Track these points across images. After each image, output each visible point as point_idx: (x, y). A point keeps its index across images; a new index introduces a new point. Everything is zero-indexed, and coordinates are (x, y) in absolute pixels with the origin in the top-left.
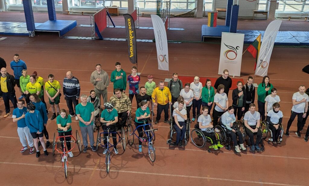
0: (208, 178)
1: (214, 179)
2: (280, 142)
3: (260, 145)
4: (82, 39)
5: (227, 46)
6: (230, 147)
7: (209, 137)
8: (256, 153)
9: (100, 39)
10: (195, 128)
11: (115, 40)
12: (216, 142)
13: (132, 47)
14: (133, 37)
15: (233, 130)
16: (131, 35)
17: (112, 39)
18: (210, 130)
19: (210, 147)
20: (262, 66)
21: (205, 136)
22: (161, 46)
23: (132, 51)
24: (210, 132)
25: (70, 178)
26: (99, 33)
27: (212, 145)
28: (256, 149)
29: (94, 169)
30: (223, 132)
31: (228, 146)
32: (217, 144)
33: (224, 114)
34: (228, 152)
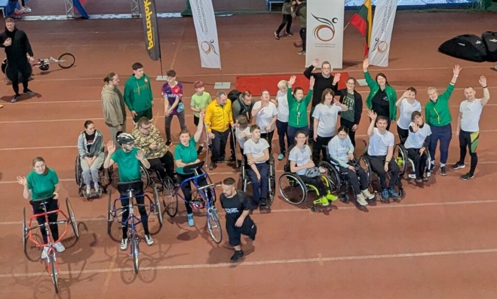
0: (321, 260)
1: (329, 259)
2: (427, 179)
3: (397, 187)
4: (49, 19)
5: (317, 18)
6: (348, 198)
7: (311, 184)
8: (391, 203)
9: (83, 18)
10: (284, 170)
11: (112, 17)
12: (323, 193)
13: (150, 31)
14: (151, 13)
15: (351, 168)
16: (147, 10)
17: (106, 16)
18: (312, 173)
19: (315, 202)
20: (379, 49)
21: (305, 183)
22: (203, 25)
23: (150, 37)
24: (313, 176)
25: (65, 292)
26: (81, 7)
27: (318, 199)
28: (390, 195)
29: (110, 269)
30: (334, 173)
31: (344, 196)
32: (325, 194)
33: (332, 140)
34: (346, 206)
